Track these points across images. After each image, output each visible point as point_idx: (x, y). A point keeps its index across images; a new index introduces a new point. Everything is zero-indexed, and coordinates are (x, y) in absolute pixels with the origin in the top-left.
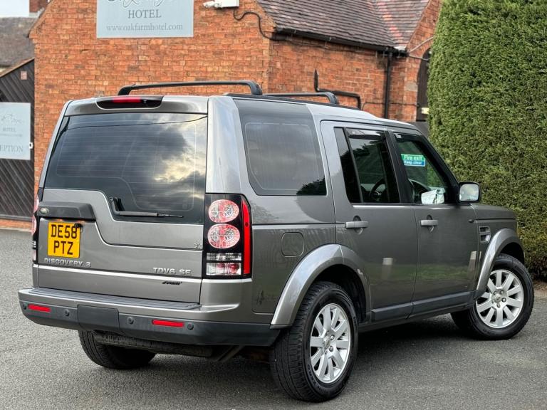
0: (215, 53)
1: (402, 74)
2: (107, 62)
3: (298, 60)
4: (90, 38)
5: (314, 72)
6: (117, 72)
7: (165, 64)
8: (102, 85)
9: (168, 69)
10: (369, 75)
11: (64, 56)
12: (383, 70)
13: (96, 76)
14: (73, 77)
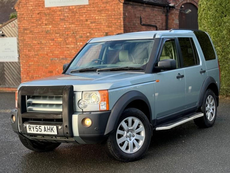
0: (98, 11)
1: (173, 16)
2: (50, 17)
3: (134, 12)
4: (42, 7)
5: (140, 16)
6: (55, 21)
7: (77, 17)
8: (49, 28)
9: (78, 19)
10: (160, 17)
11: (31, 16)
12: (164, 15)
13: (46, 24)
14: (35, 25)
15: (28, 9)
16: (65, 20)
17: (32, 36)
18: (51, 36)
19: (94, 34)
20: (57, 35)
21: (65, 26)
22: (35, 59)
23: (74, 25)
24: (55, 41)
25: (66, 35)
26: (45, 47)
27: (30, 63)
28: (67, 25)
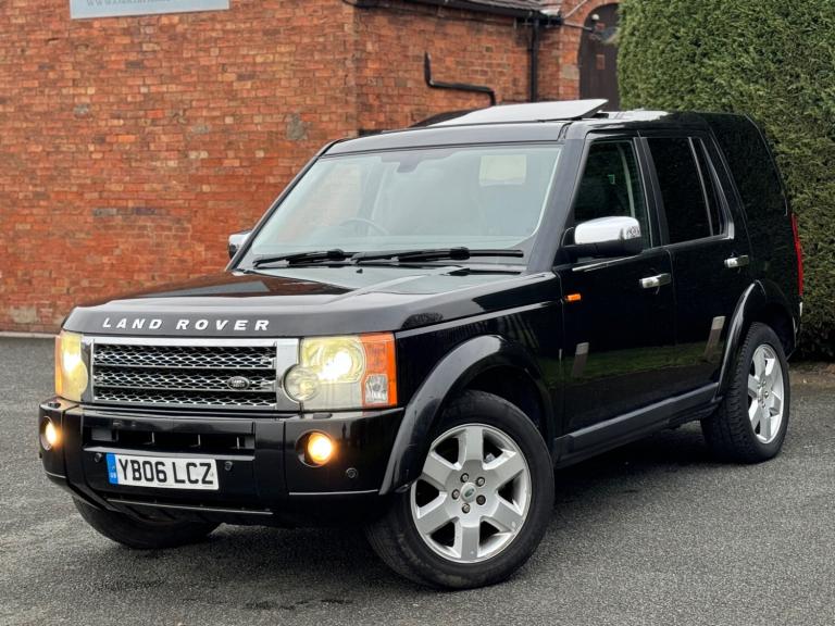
0: (266, 33)
1: (555, 52)
2: (90, 56)
3: (399, 38)
4: (61, 19)
5: (423, 55)
6: (108, 72)
7: (186, 55)
8: (86, 94)
9: (192, 63)
10: (505, 56)
11: (19, 50)
12: (525, 48)
13: (74, 80)
14: (36, 84)
15: (10, 25)
16: (145, 68)
17: (25, 125)
18: (94, 125)
19: (248, 120)
20: (116, 122)
21: (144, 90)
22: (35, 211)
23: (177, 85)
24: (111, 144)
25: (149, 121)
26: (72, 167)
27: (19, 227)
28: (154, 85)
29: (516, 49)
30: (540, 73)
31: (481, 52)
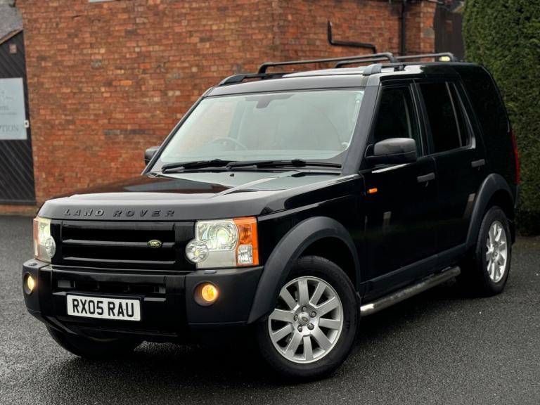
0: (219, 9)
1: (417, 20)
2: (102, 27)
3: (310, 11)
4: (82, 3)
5: (327, 22)
6: (114, 37)
7: (165, 25)
8: (99, 53)
9: (169, 31)
10: (383, 22)
11: (54, 25)
12: (397, 17)
13: (91, 44)
14: (66, 46)
15: (48, 7)
16: (138, 34)
17: (59, 75)
18: (105, 74)
19: (208, 69)
20: (119, 72)
21: (137, 50)
22: (66, 132)
23: (159, 45)
24: (116, 87)
25: (141, 71)
26: (90, 103)
27: (56, 143)
28: (143, 46)
29: (391, 18)
30: (408, 33)
31: (366, 20)
